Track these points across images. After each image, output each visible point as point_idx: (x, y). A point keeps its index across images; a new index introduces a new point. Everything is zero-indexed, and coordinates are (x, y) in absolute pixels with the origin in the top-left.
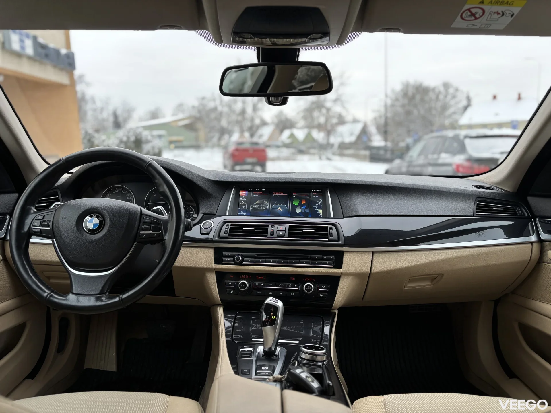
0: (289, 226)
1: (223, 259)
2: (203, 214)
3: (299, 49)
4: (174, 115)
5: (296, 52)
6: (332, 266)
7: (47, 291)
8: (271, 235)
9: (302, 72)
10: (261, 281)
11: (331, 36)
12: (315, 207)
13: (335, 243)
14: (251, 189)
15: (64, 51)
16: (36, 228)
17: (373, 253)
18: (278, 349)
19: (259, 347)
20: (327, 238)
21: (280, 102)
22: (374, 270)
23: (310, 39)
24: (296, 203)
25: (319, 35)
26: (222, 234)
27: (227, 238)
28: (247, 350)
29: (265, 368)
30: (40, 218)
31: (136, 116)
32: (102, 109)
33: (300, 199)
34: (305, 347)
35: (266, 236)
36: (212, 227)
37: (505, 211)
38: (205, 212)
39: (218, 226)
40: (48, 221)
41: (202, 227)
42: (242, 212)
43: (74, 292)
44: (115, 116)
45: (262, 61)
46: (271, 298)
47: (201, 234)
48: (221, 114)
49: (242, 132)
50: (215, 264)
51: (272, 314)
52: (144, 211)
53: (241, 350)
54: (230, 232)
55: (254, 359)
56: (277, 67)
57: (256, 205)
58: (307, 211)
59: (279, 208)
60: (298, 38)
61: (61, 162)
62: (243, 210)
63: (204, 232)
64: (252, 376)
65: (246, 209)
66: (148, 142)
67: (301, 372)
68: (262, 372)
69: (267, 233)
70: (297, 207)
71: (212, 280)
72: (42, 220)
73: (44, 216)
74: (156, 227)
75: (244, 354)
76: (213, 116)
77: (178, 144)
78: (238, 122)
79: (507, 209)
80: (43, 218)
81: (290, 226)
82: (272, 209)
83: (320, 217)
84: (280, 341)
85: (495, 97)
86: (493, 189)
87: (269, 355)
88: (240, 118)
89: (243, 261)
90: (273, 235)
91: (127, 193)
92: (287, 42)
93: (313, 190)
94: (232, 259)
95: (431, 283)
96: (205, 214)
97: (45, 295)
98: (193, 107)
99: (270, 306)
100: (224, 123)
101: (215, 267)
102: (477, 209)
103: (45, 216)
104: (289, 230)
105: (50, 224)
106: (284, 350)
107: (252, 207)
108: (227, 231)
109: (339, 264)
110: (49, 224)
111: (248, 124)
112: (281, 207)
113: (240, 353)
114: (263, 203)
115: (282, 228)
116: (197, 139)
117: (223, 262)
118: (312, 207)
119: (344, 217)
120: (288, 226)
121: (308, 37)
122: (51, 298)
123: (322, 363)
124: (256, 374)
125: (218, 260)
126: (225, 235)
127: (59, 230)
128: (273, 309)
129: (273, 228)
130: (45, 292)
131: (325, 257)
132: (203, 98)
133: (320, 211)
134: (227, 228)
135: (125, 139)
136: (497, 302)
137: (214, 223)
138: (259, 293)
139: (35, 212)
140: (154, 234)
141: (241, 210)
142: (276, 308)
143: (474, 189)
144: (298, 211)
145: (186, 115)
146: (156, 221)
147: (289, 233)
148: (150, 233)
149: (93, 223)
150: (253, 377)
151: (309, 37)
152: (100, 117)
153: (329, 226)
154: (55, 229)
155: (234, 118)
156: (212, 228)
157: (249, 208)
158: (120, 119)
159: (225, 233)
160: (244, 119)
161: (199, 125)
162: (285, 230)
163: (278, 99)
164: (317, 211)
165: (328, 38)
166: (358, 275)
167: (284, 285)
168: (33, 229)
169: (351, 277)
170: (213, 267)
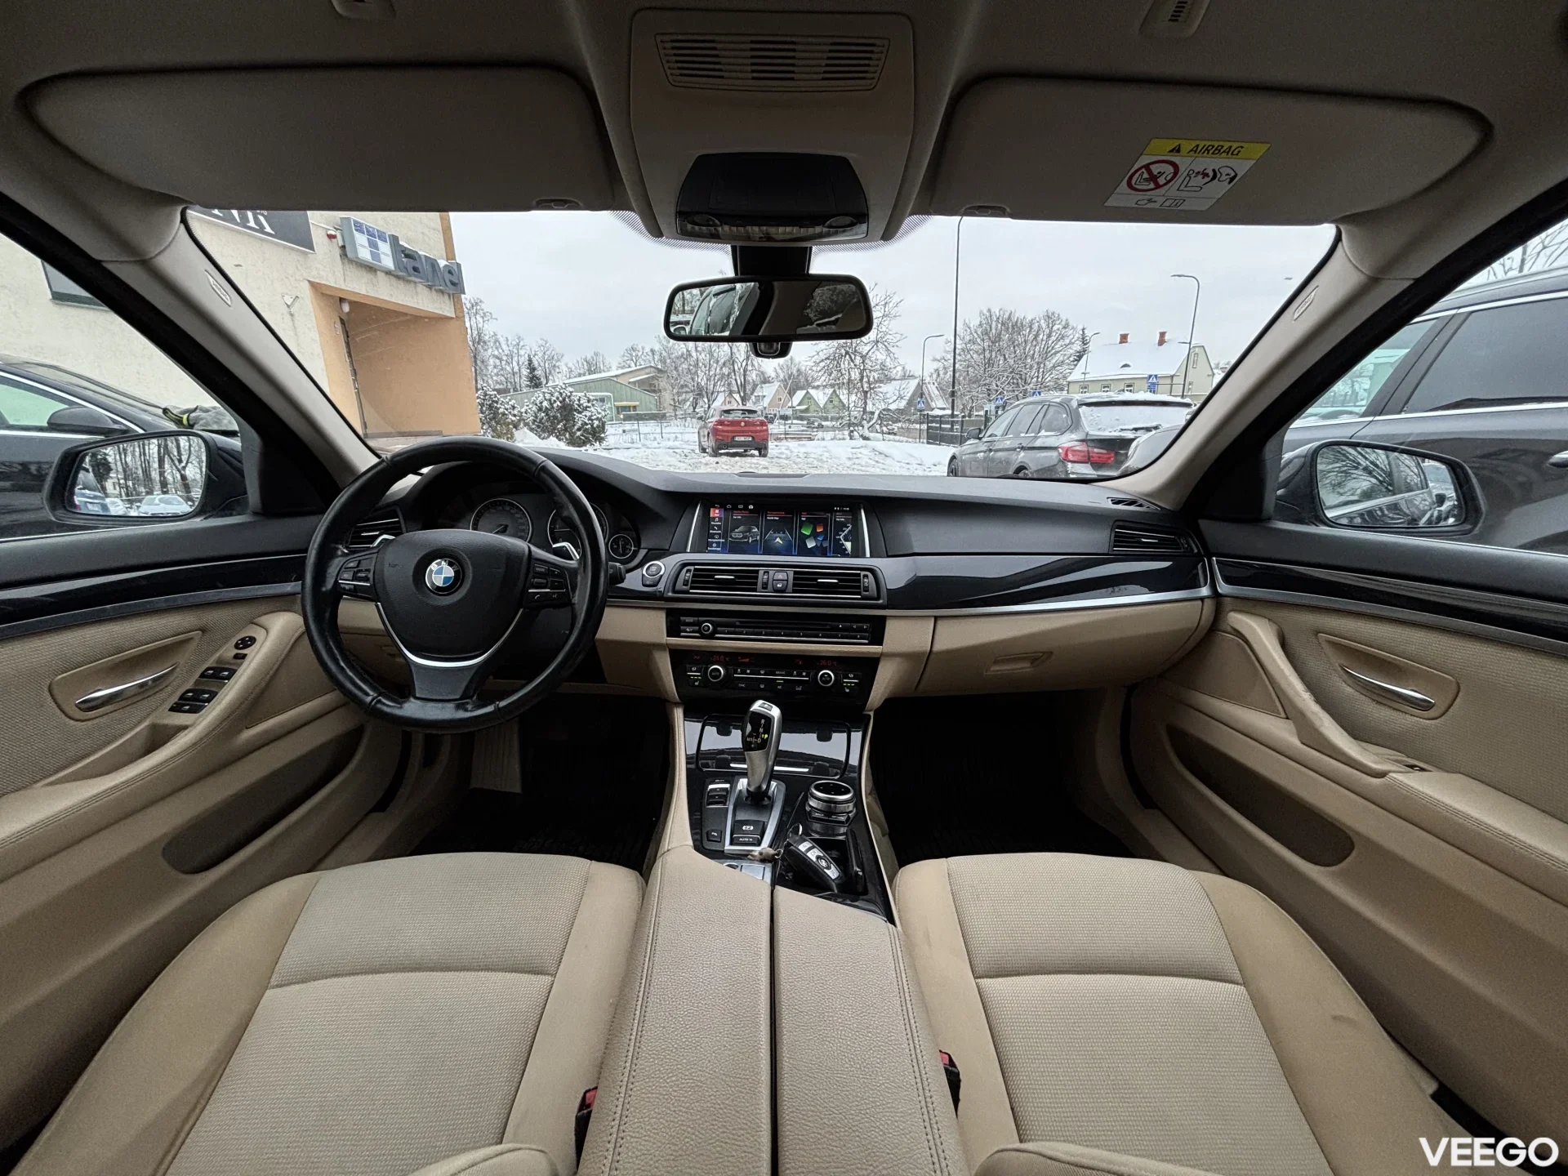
0: (795, 571)
1: (682, 628)
2: (646, 550)
3: (811, 248)
4: (621, 365)
5: (804, 256)
6: (866, 641)
7: (371, 693)
8: (763, 588)
9: (821, 295)
10: (747, 665)
11: (870, 220)
12: (839, 536)
13: (870, 601)
14: (729, 506)
15: (442, 263)
16: (347, 582)
17: (936, 618)
18: (774, 784)
19: (741, 780)
20: (857, 594)
21: (775, 352)
22: (937, 648)
23: (830, 227)
24: (807, 532)
25: (848, 220)
26: (680, 585)
27: (688, 593)
28: (720, 789)
29: (748, 827)
30: (352, 565)
31: (563, 366)
33: (814, 522)
34: (817, 788)
35: (755, 590)
36: (661, 573)
37: (1162, 543)
38: (650, 547)
39: (672, 573)
40: (366, 570)
41: (644, 572)
42: (714, 545)
43: (417, 695)
44: (532, 367)
45: (741, 274)
46: (760, 702)
47: (644, 585)
49: (730, 392)
50: (668, 636)
51: (761, 730)
52: (536, 552)
53: (711, 787)
54: (693, 582)
55: (731, 808)
56: (776, 284)
57: (737, 534)
58: (826, 544)
59: (778, 540)
60: (807, 227)
61: (385, 464)
62: (716, 542)
63: (648, 583)
64: (724, 846)
65: (721, 540)
67: (810, 849)
68: (742, 837)
69: (756, 584)
70: (808, 537)
71: (664, 664)
72: (356, 570)
73: (360, 561)
74: (556, 582)
75: (714, 797)
77: (631, 413)
79: (1165, 540)
80: (358, 566)
81: (795, 573)
82: (765, 541)
83: (847, 556)
84: (776, 768)
85: (1124, 338)
86: (1141, 505)
87: (757, 800)
89: (715, 631)
90: (766, 588)
91: (517, 513)
92: (784, 233)
93: (835, 509)
94: (697, 628)
95: (1032, 663)
96: (650, 550)
97: (369, 699)
99: (758, 716)
101: (668, 642)
102: (1115, 541)
103: (362, 562)
104: (795, 579)
105: (371, 576)
106: (783, 787)
107: (731, 537)
108: (688, 581)
109: (878, 640)
110: (369, 576)
112: (780, 538)
113: (709, 792)
114: (749, 530)
115: (781, 576)
117: (682, 634)
118: (834, 537)
119: (888, 556)
120: (792, 573)
121: (826, 225)
122: (379, 706)
123: (846, 818)
124: (732, 843)
125: (673, 631)
126: (685, 587)
127: (384, 587)
128: (763, 721)
129: (766, 577)
130: (368, 695)
131: (855, 627)
133: (848, 545)
134: (688, 575)
136: (1131, 689)
137: (665, 566)
138: (743, 685)
139: (344, 555)
140: (554, 593)
141: (713, 542)
142: (769, 720)
143: (1110, 505)
144: (811, 544)
146: (557, 571)
147: (794, 585)
148: (547, 592)
149: (443, 576)
150: (726, 848)
151: (828, 222)
153: (863, 573)
154: (378, 586)
156: (661, 576)
157: (726, 540)
158: (539, 372)
159: (684, 585)
162: (787, 580)
163: (771, 347)
164: (843, 545)
165: (864, 226)
166: (910, 657)
167: (784, 673)
168: (342, 586)
169: (898, 660)
170: (664, 642)
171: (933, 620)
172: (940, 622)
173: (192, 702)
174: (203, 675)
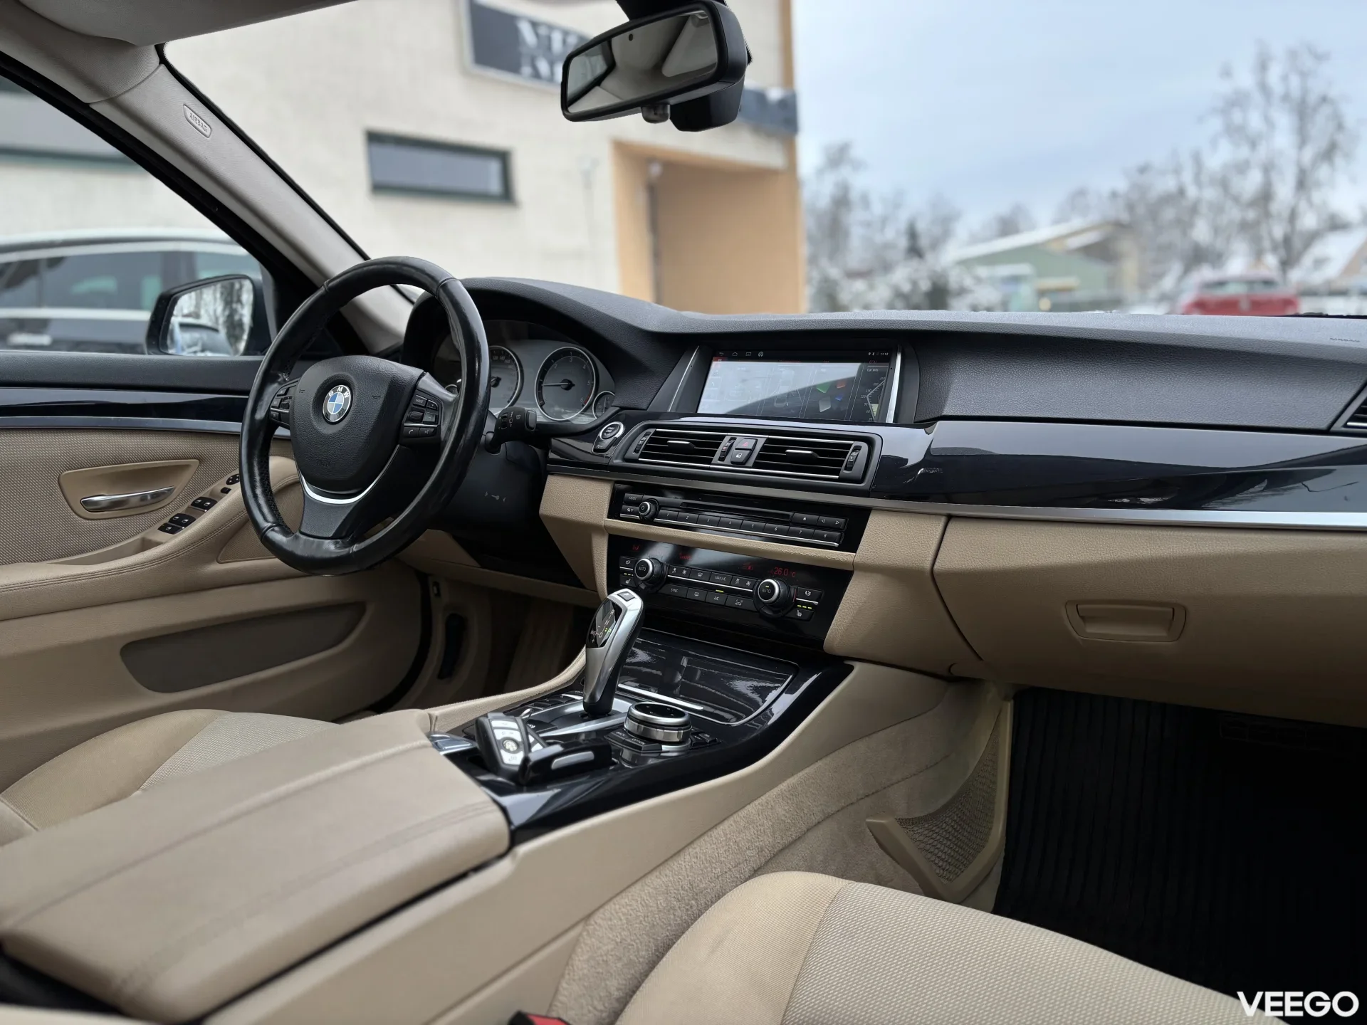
0: (768, 439)
1: (624, 507)
2: (617, 409)
4: (1057, 222)
6: (836, 544)
8: (722, 459)
10: (685, 564)
12: (864, 396)
13: (852, 485)
16: (275, 411)
17: (949, 518)
20: (837, 472)
22: (943, 564)
26: (631, 452)
27: (636, 461)
30: (281, 391)
31: (961, 230)
32: (884, 221)
35: (709, 462)
36: (618, 436)
38: (622, 405)
39: (630, 436)
40: (290, 397)
41: (601, 435)
44: (913, 234)
47: (595, 450)
48: (1194, 210)
49: (1258, 255)
50: (608, 517)
51: (607, 623)
54: (645, 448)
63: (601, 448)
66: (962, 291)
69: (715, 453)
71: (601, 553)
72: (283, 397)
73: (288, 390)
76: (1169, 214)
77: (1064, 298)
78: (1245, 227)
80: (286, 393)
88: (1251, 215)
89: (656, 515)
90: (725, 460)
91: (510, 364)
93: (869, 354)
94: (636, 508)
96: (622, 408)
98: (1114, 195)
99: (612, 606)
100: (1201, 232)
101: (608, 524)
104: (764, 449)
108: (641, 446)
109: (851, 543)
110: (290, 403)
111: (1278, 231)
115: (747, 443)
116: (1112, 281)
117: (622, 515)
118: (859, 397)
119: (916, 422)
120: (764, 440)
125: (614, 512)
126: (635, 454)
128: (612, 612)
129: (730, 445)
131: (823, 521)
132: (1143, 170)
134: (644, 439)
135: (906, 288)
137: (625, 428)
138: (676, 591)
139: (284, 382)
140: (427, 428)
142: (619, 611)
145: (1094, 217)
147: (762, 457)
148: (420, 427)
152: (878, 239)
153: (855, 443)
155: (1234, 214)
156: (617, 440)
158: (924, 242)
159: (635, 451)
160: (1267, 214)
161: (1126, 245)
162: (751, 450)
164: (868, 408)
167: (724, 579)
168: (272, 412)
169: (879, 577)
170: (602, 523)
171: (943, 519)
172: (951, 526)
173: (174, 526)
174: (194, 504)
